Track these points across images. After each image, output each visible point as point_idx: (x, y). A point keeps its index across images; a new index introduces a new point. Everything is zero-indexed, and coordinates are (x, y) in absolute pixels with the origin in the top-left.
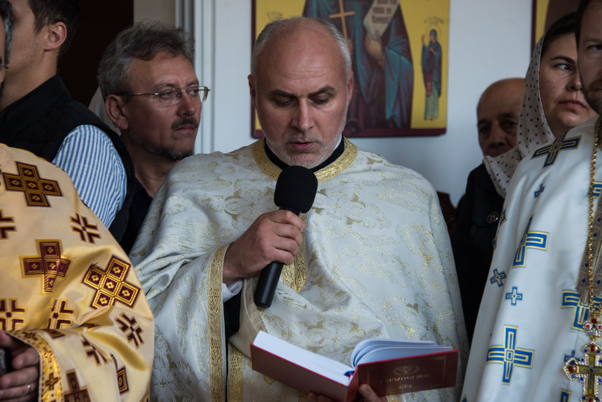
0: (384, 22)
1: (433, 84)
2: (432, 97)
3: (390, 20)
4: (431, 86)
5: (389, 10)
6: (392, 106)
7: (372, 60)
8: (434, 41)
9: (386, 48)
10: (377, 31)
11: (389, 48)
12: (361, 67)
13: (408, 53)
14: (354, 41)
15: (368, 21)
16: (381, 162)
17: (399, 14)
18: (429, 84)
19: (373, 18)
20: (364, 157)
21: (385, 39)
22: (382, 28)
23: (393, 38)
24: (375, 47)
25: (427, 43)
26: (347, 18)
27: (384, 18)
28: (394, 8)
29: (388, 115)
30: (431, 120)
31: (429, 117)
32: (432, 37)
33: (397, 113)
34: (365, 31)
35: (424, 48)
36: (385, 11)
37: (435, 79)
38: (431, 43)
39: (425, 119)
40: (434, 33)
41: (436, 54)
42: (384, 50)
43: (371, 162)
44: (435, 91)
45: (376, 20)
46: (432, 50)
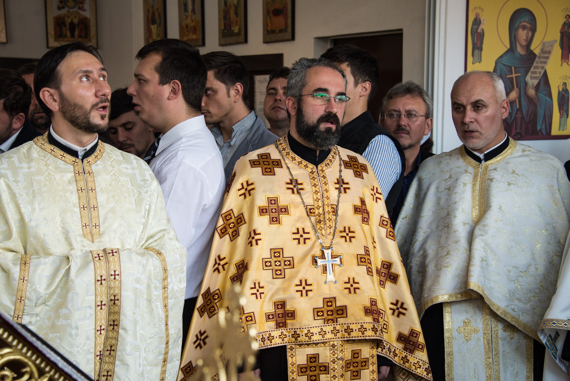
0: (537, 79)
1: (564, 111)
2: (563, 118)
3: (540, 77)
4: (563, 113)
5: (540, 73)
6: (541, 123)
7: (530, 99)
8: (565, 89)
9: (538, 93)
10: (533, 84)
11: (539, 93)
12: (524, 103)
13: (550, 95)
14: (520, 89)
15: (528, 78)
16: (530, 151)
17: (545, 74)
18: (562, 111)
19: (531, 76)
20: (520, 149)
21: (537, 88)
22: (536, 82)
23: (541, 87)
24: (531, 92)
25: (561, 90)
26: (516, 77)
27: (537, 77)
28: (543, 72)
29: (539, 128)
30: (563, 130)
31: (561, 129)
32: (564, 86)
33: (544, 127)
34: (526, 84)
35: (559, 92)
36: (538, 73)
37: (565, 108)
38: (563, 89)
39: (559, 130)
40: (565, 84)
41: (566, 95)
42: (536, 94)
43: (524, 151)
44: (565, 115)
45: (532, 78)
46: (563, 93)
